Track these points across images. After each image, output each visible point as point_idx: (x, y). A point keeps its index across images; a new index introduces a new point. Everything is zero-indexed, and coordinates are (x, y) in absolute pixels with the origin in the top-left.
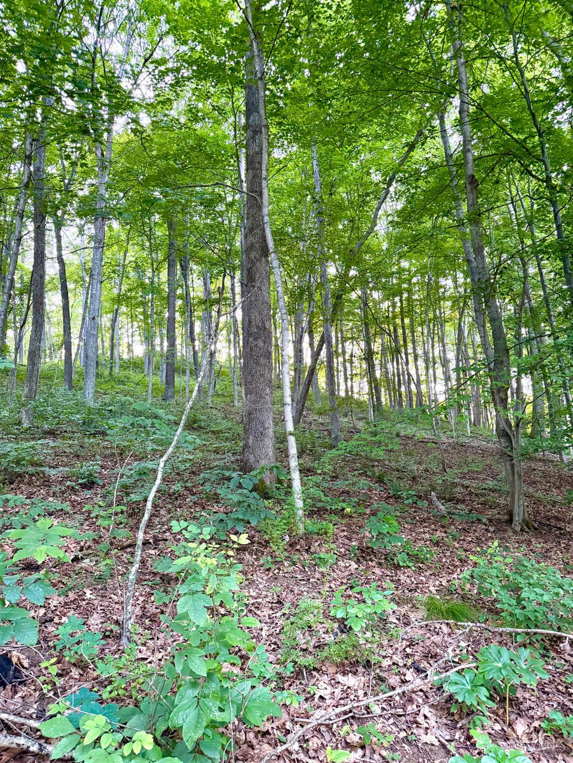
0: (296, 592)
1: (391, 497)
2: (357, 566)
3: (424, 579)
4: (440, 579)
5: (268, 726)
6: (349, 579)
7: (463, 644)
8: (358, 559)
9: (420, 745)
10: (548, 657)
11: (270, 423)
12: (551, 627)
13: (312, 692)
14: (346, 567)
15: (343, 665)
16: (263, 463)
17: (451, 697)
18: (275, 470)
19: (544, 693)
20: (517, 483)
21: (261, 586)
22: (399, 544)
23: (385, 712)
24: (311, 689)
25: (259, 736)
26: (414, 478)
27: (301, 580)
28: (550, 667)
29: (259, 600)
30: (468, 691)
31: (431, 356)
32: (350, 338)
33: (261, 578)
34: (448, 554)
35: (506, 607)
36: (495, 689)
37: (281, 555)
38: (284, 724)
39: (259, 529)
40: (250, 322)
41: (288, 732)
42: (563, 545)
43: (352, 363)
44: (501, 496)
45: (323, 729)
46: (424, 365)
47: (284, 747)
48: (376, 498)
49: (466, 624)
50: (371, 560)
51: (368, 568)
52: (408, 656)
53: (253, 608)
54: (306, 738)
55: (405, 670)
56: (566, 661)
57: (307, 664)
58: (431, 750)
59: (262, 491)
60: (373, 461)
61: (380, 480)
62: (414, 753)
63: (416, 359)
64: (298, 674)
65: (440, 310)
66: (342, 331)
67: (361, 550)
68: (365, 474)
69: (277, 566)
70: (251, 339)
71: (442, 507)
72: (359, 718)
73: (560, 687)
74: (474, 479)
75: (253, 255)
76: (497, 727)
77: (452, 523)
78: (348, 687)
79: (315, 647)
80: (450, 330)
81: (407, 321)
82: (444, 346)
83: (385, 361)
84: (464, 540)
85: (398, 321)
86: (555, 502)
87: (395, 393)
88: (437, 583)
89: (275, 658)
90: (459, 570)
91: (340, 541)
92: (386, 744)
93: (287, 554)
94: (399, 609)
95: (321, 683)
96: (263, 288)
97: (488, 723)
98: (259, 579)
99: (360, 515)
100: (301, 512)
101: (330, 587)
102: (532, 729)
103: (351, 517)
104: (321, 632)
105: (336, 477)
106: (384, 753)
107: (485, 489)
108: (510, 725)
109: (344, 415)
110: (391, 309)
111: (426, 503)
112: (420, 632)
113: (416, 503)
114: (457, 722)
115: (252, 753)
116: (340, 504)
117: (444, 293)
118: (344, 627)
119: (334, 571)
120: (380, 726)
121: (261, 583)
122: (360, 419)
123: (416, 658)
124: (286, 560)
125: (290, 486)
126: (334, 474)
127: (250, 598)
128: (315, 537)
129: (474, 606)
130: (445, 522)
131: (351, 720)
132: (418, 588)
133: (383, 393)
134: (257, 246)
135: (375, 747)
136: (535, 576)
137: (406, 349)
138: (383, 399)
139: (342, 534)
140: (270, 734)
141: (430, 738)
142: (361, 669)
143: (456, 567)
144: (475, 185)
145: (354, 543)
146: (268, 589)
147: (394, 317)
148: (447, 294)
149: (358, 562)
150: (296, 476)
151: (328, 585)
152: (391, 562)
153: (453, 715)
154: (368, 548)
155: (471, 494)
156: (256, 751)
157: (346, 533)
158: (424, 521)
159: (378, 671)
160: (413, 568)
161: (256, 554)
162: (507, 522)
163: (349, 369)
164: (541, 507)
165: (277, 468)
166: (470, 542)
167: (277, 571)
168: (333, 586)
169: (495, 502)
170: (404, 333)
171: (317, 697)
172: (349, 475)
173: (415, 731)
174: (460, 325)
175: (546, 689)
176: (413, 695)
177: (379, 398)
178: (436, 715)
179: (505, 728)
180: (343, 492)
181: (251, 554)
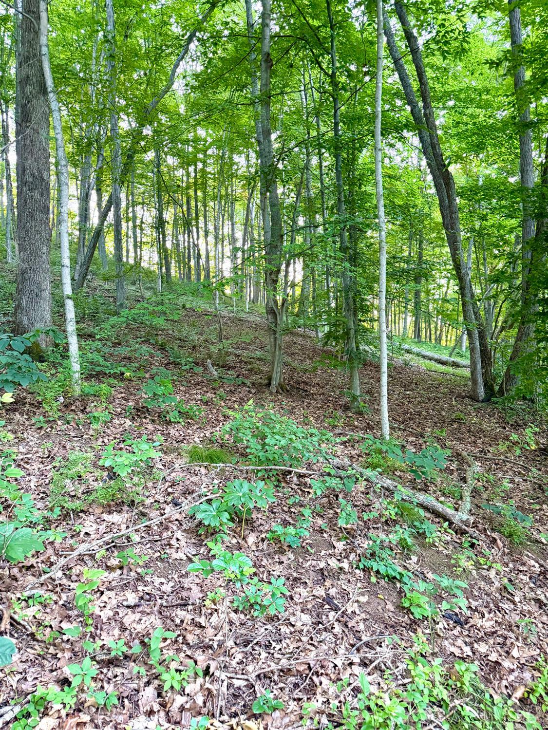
0: (68, 447)
1: (171, 363)
2: (131, 423)
3: (191, 432)
4: (205, 432)
5: (33, 561)
6: (122, 435)
7: (216, 482)
8: (133, 417)
9: (171, 561)
10: (280, 487)
11: (47, 285)
12: (285, 465)
13: (78, 530)
14: (121, 424)
15: (109, 506)
16: (38, 326)
17: (200, 523)
18: (51, 333)
19: (273, 513)
20: (277, 353)
21: (31, 443)
22: (173, 404)
23: (144, 539)
24: (77, 528)
25: (23, 570)
26: (194, 347)
27: (74, 437)
28: (280, 494)
29: (28, 456)
30: (214, 516)
31: (221, 233)
32: (140, 203)
33: (32, 437)
34: (215, 411)
35: (253, 451)
36: (236, 513)
37: (54, 415)
38: (49, 558)
39: (31, 391)
40: (24, 170)
41: (52, 564)
42: (306, 404)
43: (142, 230)
44: (265, 364)
45: (86, 558)
46: (214, 241)
47: (47, 576)
48: (157, 364)
49: (218, 465)
50: (145, 418)
51: (141, 424)
52: (169, 494)
53: (22, 463)
54: (69, 567)
55: (165, 505)
56: (292, 489)
57: (74, 508)
58: (179, 564)
59: (35, 354)
60: (156, 329)
61: (162, 348)
62: (165, 567)
63: (206, 235)
64: (65, 516)
65: (232, 187)
66: (132, 194)
67: (137, 409)
68: (147, 341)
69: (50, 425)
70: (25, 189)
71: (215, 373)
72: (120, 547)
73: (285, 508)
74: (246, 349)
75: (28, 89)
76: (234, 541)
77: (222, 386)
78: (113, 523)
79: (83, 493)
80: (239, 209)
81: (200, 194)
82: (233, 225)
83: (177, 232)
84: (230, 400)
85: (191, 192)
86: (306, 370)
87: (184, 267)
88: (202, 435)
89: (43, 505)
90: (221, 424)
91: (117, 402)
92: (141, 563)
93: (60, 414)
94: (166, 457)
95: (88, 522)
96: (41, 132)
97: (226, 538)
98: (30, 437)
99: (139, 378)
100: (77, 375)
101: (103, 442)
102: (260, 539)
103: (130, 380)
104: (91, 480)
105: (119, 344)
106: (139, 570)
107: (253, 358)
108: (244, 538)
109: (131, 283)
110: (185, 178)
111: (201, 369)
112: (182, 475)
113: (192, 369)
114: (203, 541)
115: (16, 585)
116: (119, 369)
117: (236, 170)
118: (113, 475)
119: (108, 428)
120: (138, 550)
121: (31, 441)
122: (147, 289)
123: (176, 495)
124: (59, 420)
125: (66, 350)
126: (117, 341)
127: (19, 455)
128: (92, 398)
129: (230, 452)
130: (216, 385)
131: (113, 549)
132: (185, 439)
133: (173, 265)
134: (34, 80)
135: (132, 567)
136: (278, 426)
137: (197, 223)
138: (173, 271)
139: (120, 396)
140: (35, 567)
141: (181, 555)
142: (125, 508)
143: (219, 421)
144: (270, 64)
145: (130, 404)
146: (39, 445)
147: (188, 188)
148: (240, 172)
149: (133, 419)
150: (73, 341)
151: (101, 440)
152: (164, 419)
153: (200, 535)
154: (143, 407)
155: (241, 361)
156: (19, 583)
157: (123, 395)
158: (198, 384)
159: (141, 508)
160: (183, 423)
161: (27, 414)
162: (266, 385)
163: (139, 235)
164: (296, 374)
165: (53, 331)
166: (234, 402)
167: (49, 429)
168: (106, 441)
169: (259, 369)
170: (196, 206)
171: (82, 534)
172: (132, 342)
173: (168, 551)
174: (248, 206)
175: (275, 510)
176: (170, 524)
177: (168, 270)
178: (187, 538)
179: (240, 541)
180: (125, 358)
181: (22, 414)
